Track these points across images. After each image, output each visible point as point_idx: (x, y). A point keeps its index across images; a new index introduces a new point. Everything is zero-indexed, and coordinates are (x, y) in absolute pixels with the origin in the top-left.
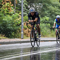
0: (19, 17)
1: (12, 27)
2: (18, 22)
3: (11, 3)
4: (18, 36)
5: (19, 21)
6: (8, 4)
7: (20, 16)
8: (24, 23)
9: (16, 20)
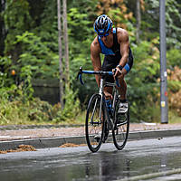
0: (151, 53)
1: (131, 85)
2: (149, 68)
3: (125, 8)
4: (149, 114)
5: (152, 66)
6: (116, 14)
7: (155, 49)
8: (169, 71)
9: (144, 62)
